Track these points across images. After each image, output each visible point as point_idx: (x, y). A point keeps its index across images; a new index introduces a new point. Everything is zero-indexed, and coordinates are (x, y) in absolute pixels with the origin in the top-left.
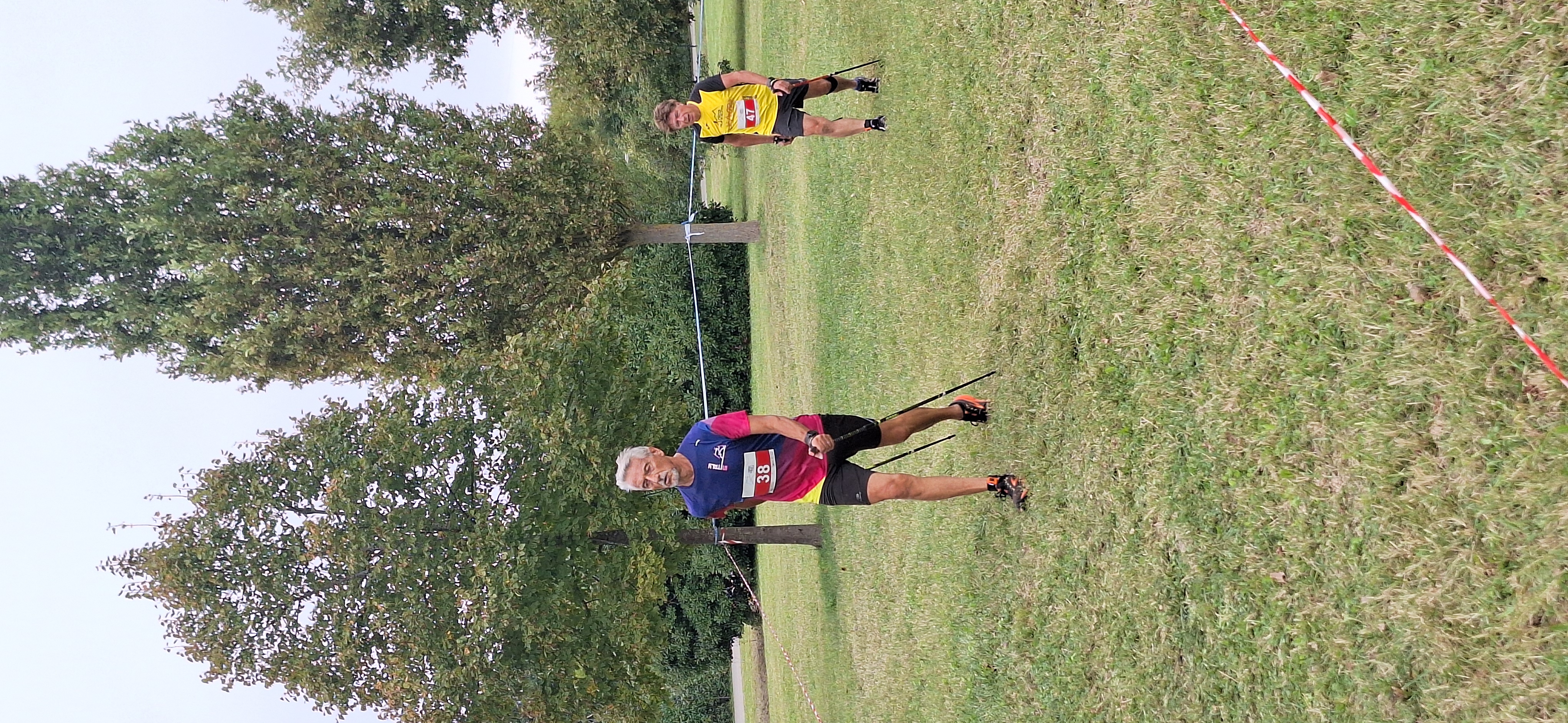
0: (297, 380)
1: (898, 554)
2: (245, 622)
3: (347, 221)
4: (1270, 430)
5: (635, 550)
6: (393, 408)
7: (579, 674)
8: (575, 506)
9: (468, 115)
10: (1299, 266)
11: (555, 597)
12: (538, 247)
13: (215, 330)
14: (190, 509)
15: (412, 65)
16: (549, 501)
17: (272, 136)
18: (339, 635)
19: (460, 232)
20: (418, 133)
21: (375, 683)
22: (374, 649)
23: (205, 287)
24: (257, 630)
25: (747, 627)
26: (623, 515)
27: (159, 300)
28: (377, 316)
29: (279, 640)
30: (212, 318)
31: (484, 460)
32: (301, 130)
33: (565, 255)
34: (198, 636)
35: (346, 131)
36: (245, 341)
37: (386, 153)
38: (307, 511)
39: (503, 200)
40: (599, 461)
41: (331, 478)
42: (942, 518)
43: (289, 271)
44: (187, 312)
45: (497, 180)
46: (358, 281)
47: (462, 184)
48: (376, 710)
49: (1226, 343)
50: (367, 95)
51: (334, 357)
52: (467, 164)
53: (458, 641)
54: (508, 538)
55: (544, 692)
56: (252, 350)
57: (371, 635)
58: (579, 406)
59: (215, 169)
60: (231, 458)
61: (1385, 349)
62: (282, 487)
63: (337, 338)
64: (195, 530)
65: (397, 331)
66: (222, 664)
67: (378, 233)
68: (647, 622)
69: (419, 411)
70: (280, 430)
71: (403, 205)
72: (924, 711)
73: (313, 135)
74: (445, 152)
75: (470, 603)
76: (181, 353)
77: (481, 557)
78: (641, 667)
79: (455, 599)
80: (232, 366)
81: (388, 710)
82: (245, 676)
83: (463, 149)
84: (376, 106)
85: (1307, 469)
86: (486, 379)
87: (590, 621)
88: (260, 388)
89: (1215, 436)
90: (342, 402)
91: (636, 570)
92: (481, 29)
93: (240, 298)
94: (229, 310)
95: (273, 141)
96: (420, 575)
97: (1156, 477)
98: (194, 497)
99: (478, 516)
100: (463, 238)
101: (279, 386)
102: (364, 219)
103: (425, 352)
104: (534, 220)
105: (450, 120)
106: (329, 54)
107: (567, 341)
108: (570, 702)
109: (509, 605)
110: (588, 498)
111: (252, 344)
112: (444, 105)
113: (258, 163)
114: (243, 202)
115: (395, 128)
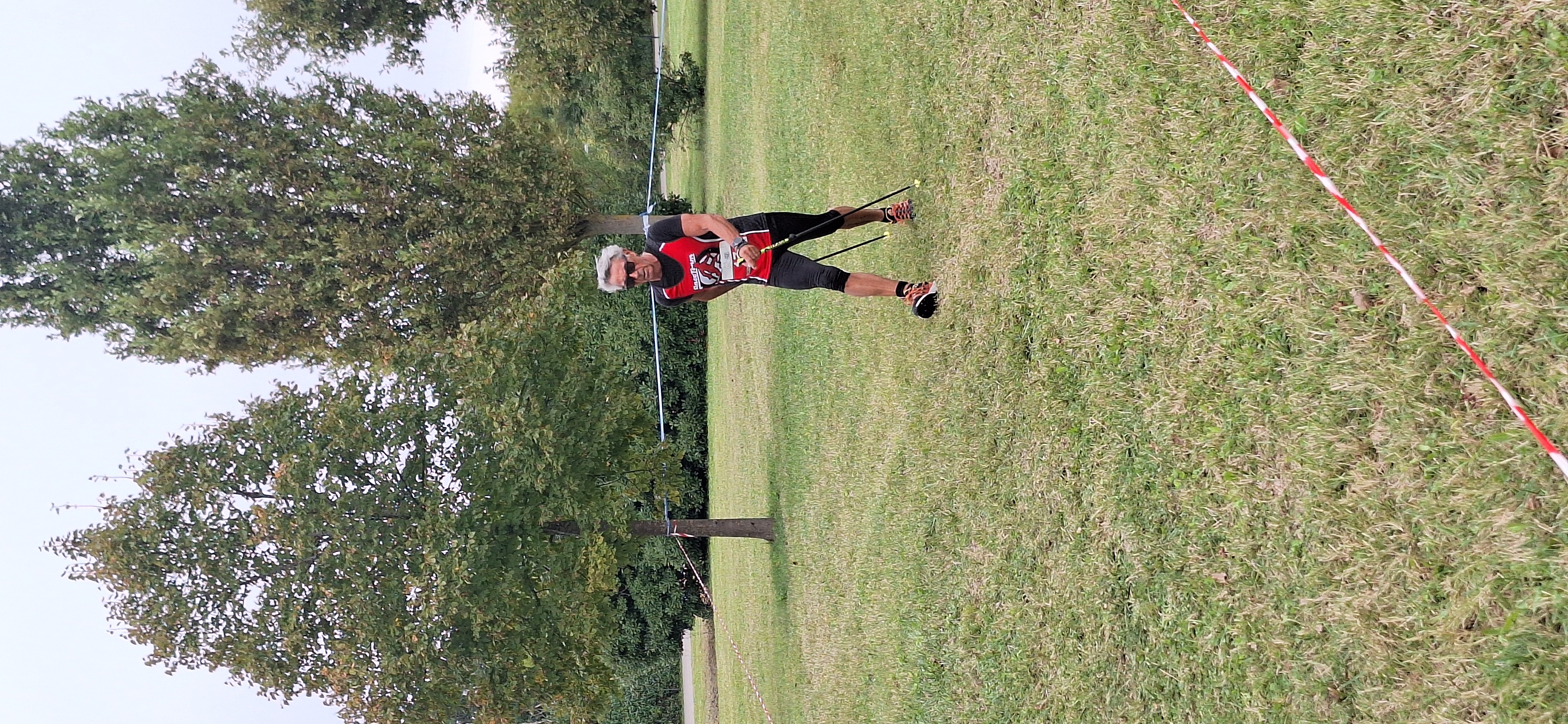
0: (247, 364)
1: (849, 549)
2: (190, 605)
3: (301, 204)
4: (1215, 432)
5: (587, 541)
6: (344, 394)
7: (528, 663)
8: (527, 495)
9: (426, 101)
10: (1246, 271)
11: (505, 585)
12: (494, 235)
13: (164, 311)
14: (135, 491)
15: (369, 48)
16: (501, 490)
17: (226, 117)
18: (285, 620)
19: (415, 218)
20: (375, 117)
21: (321, 668)
22: (320, 634)
23: (154, 268)
24: (202, 614)
25: (698, 620)
26: (575, 506)
27: (108, 279)
28: (329, 300)
29: (225, 624)
30: (162, 299)
31: (435, 447)
32: (255, 111)
33: (521, 244)
34: (141, 619)
35: (302, 113)
36: (194, 323)
37: (341, 137)
38: (254, 495)
39: (460, 187)
40: (552, 451)
41: (280, 462)
42: (893, 514)
43: (241, 254)
44: (135, 293)
45: (454, 167)
46: (311, 265)
47: (417, 170)
48: (322, 696)
49: (1175, 346)
50: (323, 78)
51: (285, 341)
52: (424, 150)
53: (406, 628)
54: (459, 526)
55: (492, 680)
56: (201, 332)
57: (318, 621)
58: (533, 395)
59: (167, 149)
60: (179, 441)
61: (1329, 355)
62: (230, 471)
63: (288, 322)
64: (141, 512)
65: (350, 315)
66: (166, 646)
67: (333, 217)
68: (597, 612)
69: (370, 397)
70: (229, 413)
71: (358, 190)
72: (872, 706)
73: (267, 117)
74: (401, 137)
75: (418, 590)
76: (130, 334)
77: (431, 545)
78: (590, 656)
79: (403, 586)
80: (181, 348)
81: (334, 696)
82: (189, 659)
83: (420, 135)
84: (332, 89)
85: (1251, 472)
86: (439, 366)
87: (540, 610)
88: (210, 370)
89: (1162, 438)
90: (292, 387)
91: (587, 560)
92: (440, 14)
93: (190, 280)
94: (179, 292)
95: (227, 121)
96: (368, 562)
97: (1103, 477)
98: (140, 479)
99: (429, 503)
100: (419, 224)
101: (229, 369)
102: (318, 202)
103: (378, 337)
104: (490, 207)
105: (407, 105)
106: (285, 35)
107: (522, 330)
108: (518, 692)
109: (458, 592)
110: (540, 487)
111: (201, 326)
112: (401, 90)
113: (210, 143)
114: (194, 182)
115: (351, 112)
